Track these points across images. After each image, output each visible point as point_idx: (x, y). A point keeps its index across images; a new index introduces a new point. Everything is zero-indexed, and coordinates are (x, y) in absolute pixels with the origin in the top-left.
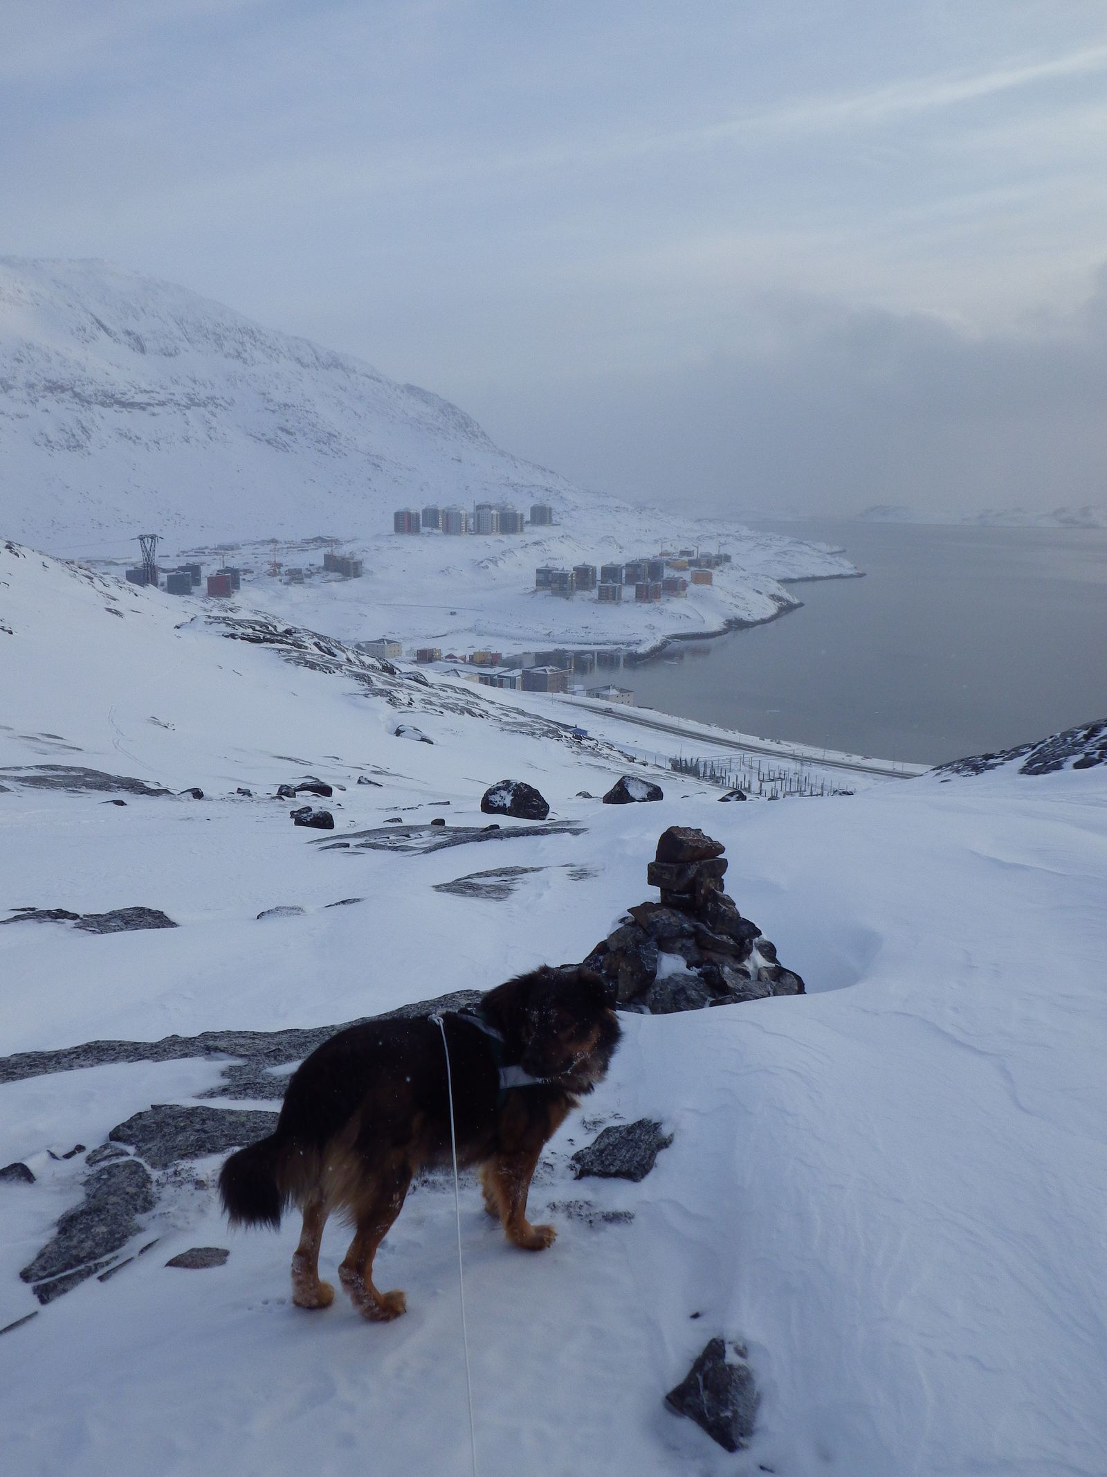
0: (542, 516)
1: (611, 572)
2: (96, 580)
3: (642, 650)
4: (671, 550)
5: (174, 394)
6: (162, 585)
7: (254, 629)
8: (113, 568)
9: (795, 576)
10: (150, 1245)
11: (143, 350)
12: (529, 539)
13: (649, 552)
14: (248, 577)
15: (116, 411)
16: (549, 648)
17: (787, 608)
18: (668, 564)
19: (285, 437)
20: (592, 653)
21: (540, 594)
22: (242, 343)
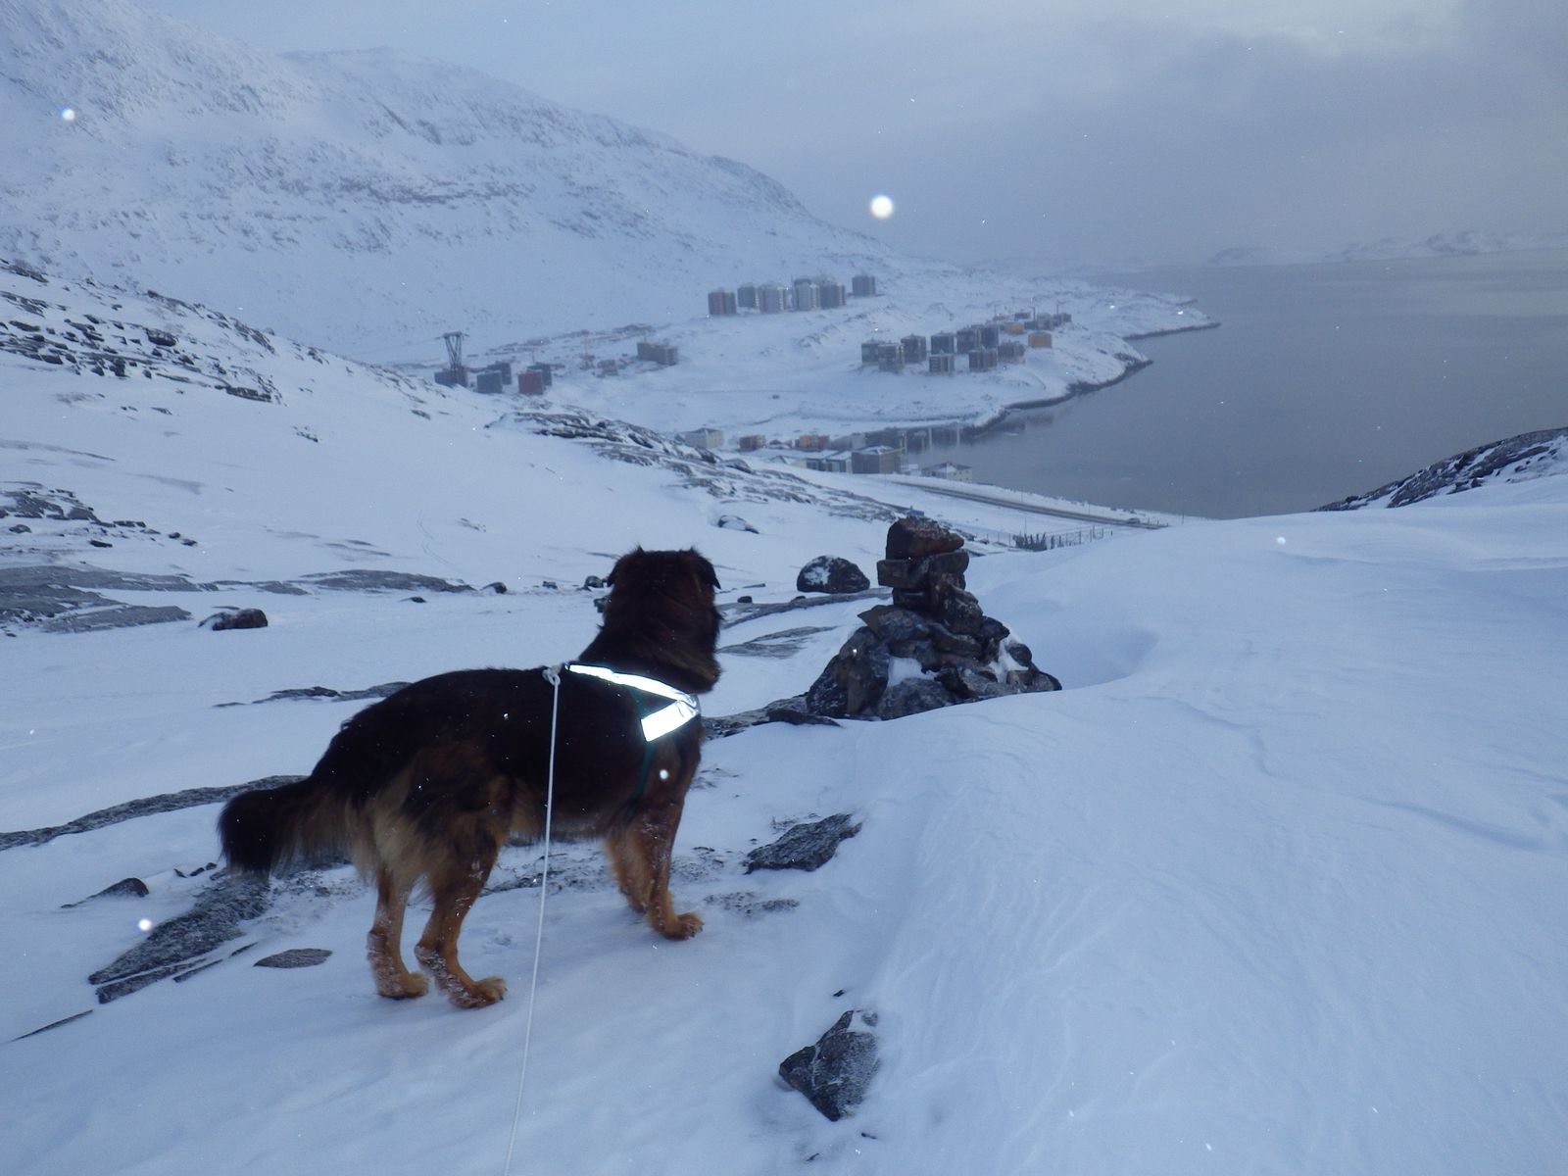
0: (864, 286)
1: (941, 342)
2: (401, 383)
3: (979, 422)
4: (1006, 313)
5: (472, 185)
6: (472, 386)
7: (566, 424)
8: (421, 371)
9: (1142, 332)
10: (245, 948)
11: (438, 141)
12: (852, 312)
13: (981, 317)
14: (560, 372)
15: (415, 207)
16: (879, 427)
17: (1134, 368)
18: (1003, 328)
19: (589, 222)
20: (926, 429)
21: (868, 370)
22: (540, 126)
